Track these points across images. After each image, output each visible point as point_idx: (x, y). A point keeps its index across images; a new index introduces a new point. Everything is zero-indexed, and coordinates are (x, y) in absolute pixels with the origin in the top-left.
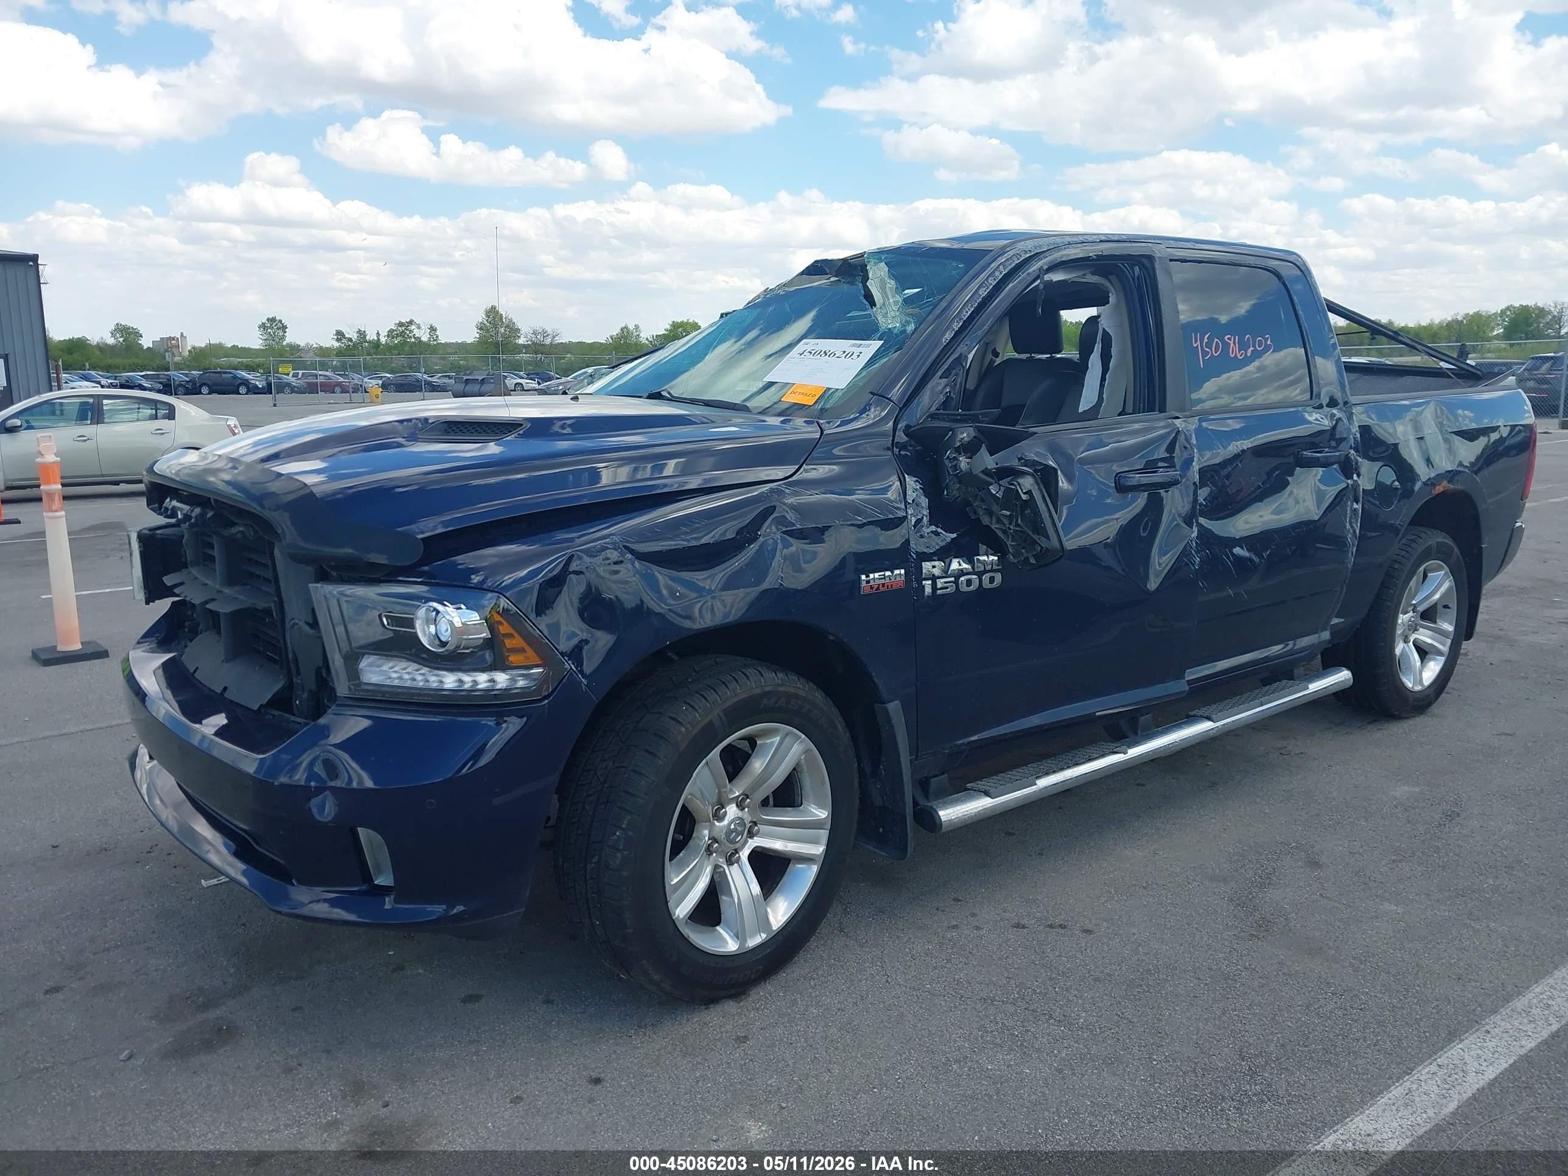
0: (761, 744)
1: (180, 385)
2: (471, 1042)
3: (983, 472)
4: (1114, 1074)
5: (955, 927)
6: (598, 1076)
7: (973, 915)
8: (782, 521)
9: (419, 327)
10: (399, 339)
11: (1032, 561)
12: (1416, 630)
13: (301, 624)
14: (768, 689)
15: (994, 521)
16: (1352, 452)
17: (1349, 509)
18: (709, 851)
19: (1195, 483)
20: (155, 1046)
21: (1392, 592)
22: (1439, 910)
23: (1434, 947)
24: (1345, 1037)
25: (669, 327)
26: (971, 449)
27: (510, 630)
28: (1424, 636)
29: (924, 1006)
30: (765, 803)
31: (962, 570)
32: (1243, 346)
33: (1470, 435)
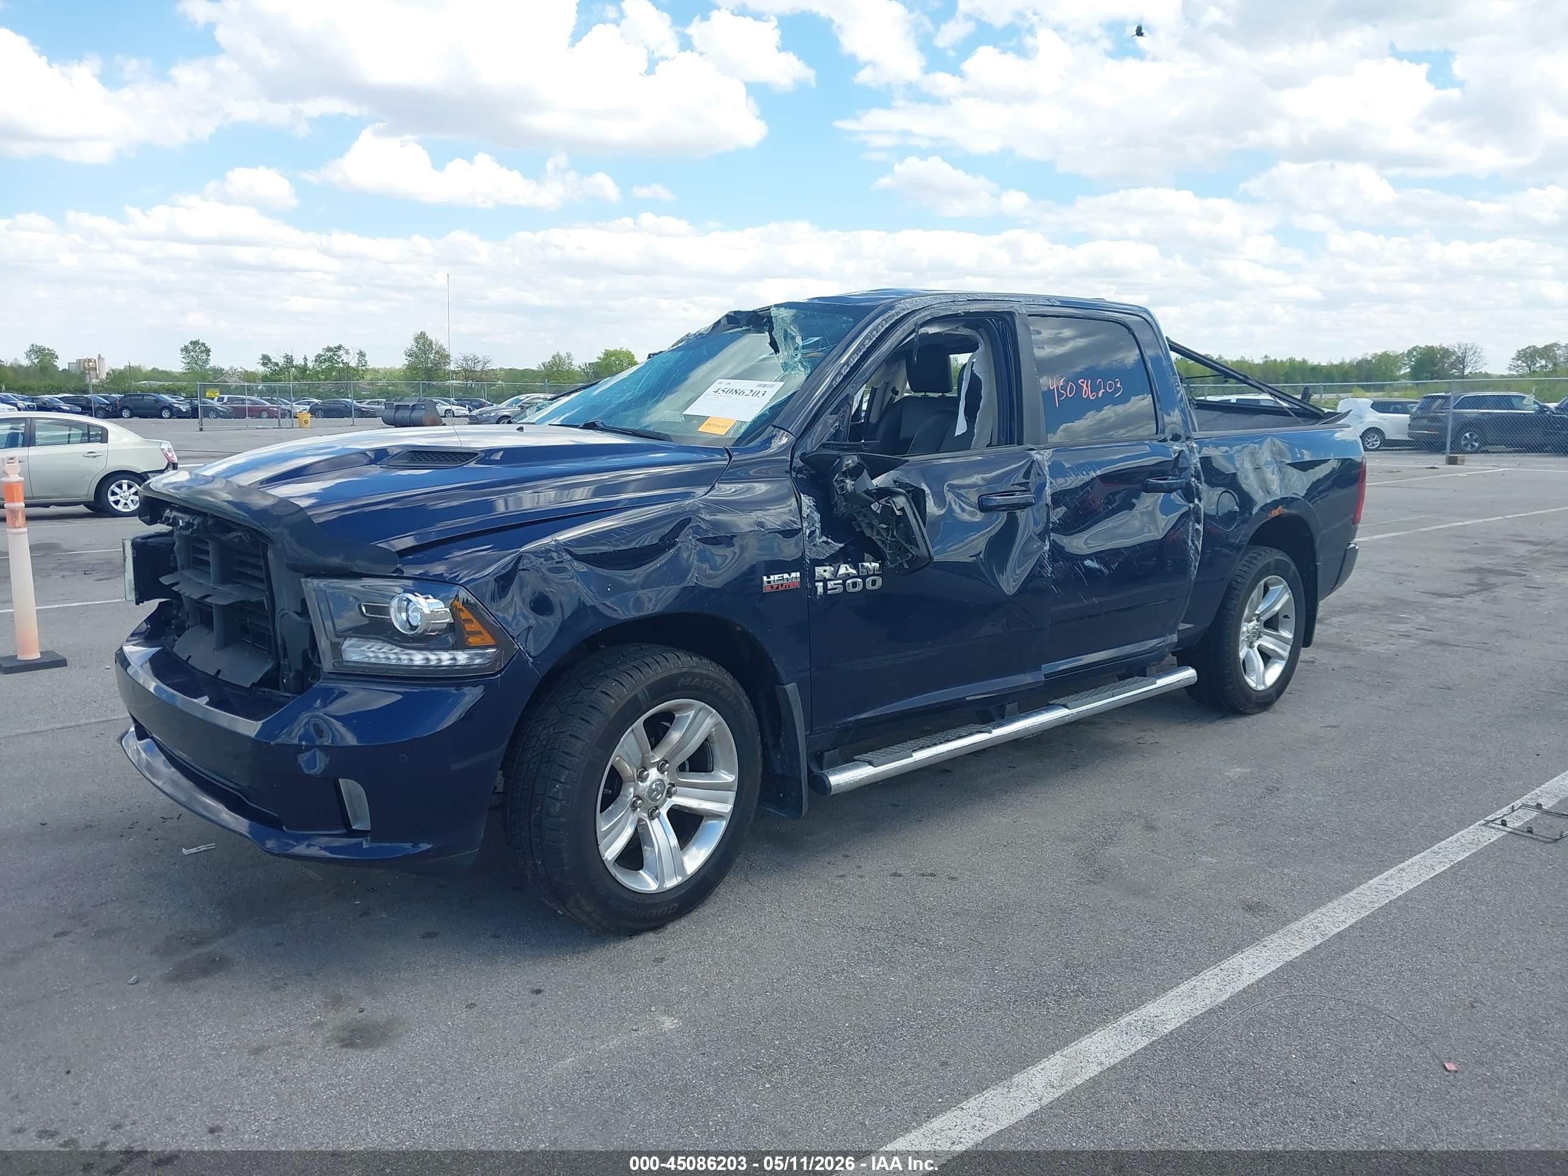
0: (678, 717)
1: (100, 408)
2: (430, 966)
3: (864, 492)
4: (962, 980)
5: (842, 876)
6: (539, 988)
7: (859, 867)
8: (697, 530)
9: (347, 353)
10: (327, 364)
11: (906, 566)
12: (1259, 637)
13: (290, 613)
14: (684, 670)
15: (874, 533)
16: (1193, 479)
17: (1191, 529)
18: (634, 807)
19: (1047, 505)
20: (158, 973)
21: (1235, 602)
22: (1246, 861)
23: (1235, 887)
24: (1150, 951)
25: (602, 356)
26: (854, 473)
27: (470, 617)
28: (1267, 642)
29: (812, 934)
30: (682, 768)
31: (848, 574)
32: (1095, 389)
33: (1304, 466)
